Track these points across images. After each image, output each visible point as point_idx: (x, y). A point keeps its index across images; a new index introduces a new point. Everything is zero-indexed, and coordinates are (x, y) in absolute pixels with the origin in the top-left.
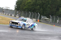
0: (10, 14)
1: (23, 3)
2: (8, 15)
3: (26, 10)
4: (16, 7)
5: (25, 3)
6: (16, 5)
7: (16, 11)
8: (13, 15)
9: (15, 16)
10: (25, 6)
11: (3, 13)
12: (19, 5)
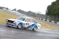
0: (41, 19)
1: (54, 8)
2: (39, 19)
3: (57, 15)
4: (47, 12)
5: (55, 8)
6: (47, 10)
7: (47, 16)
8: (44, 20)
9: (46, 20)
10: (56, 11)
11: (35, 17)
12: (50, 10)
